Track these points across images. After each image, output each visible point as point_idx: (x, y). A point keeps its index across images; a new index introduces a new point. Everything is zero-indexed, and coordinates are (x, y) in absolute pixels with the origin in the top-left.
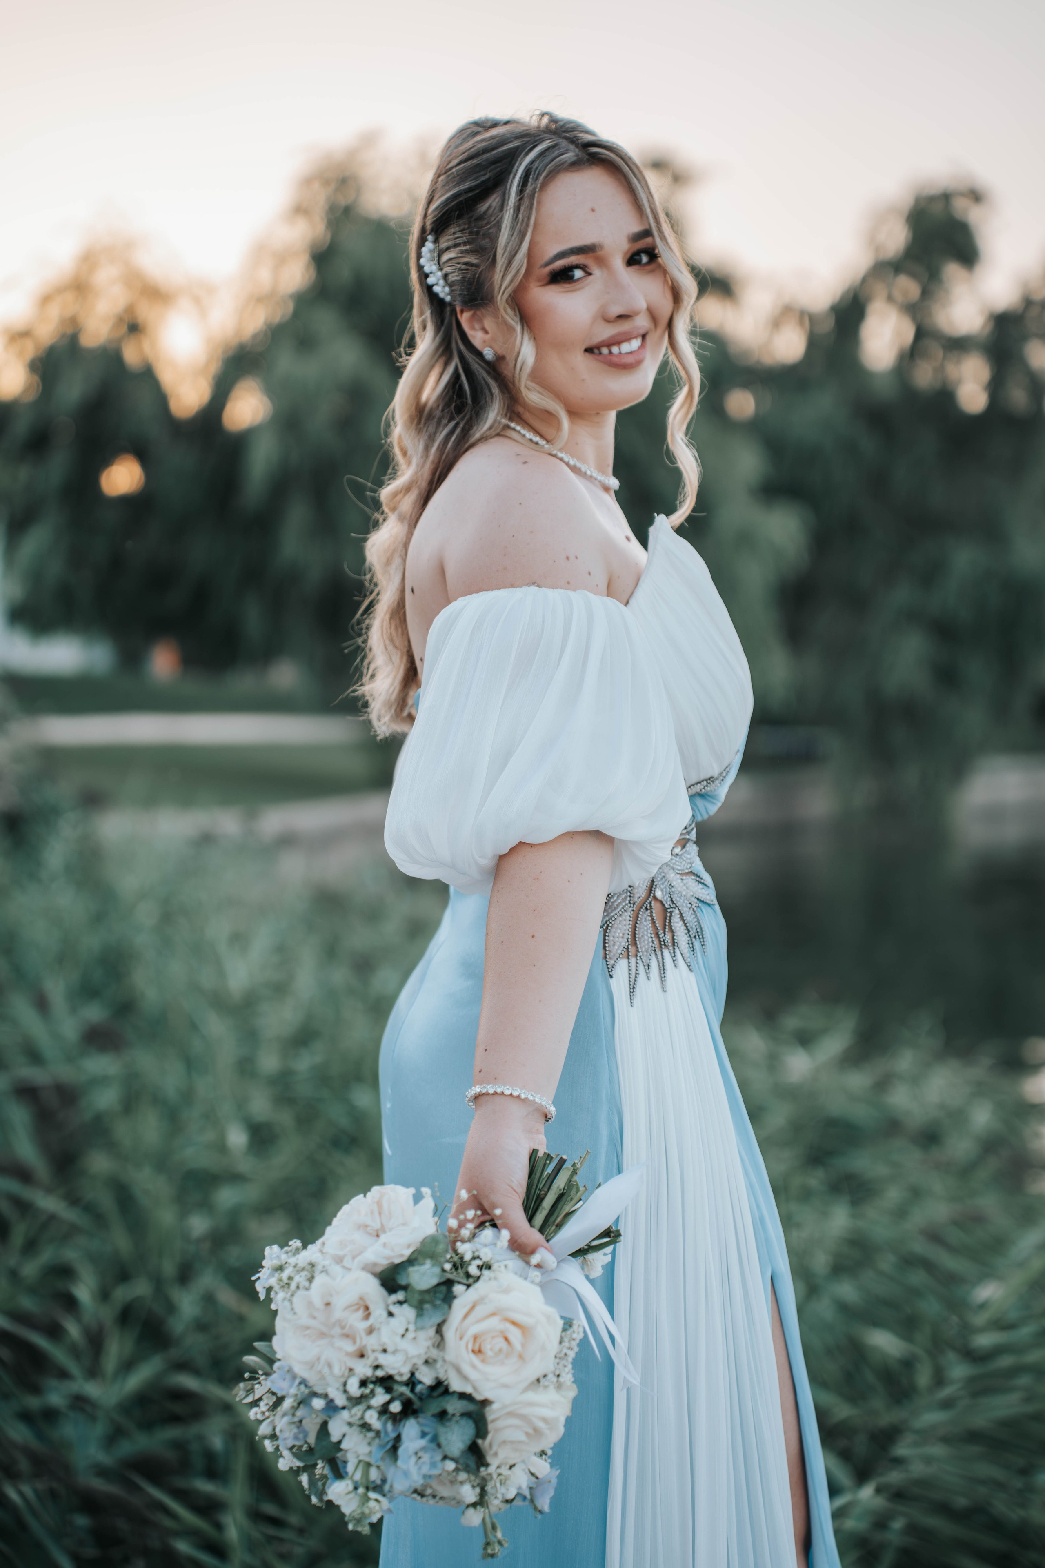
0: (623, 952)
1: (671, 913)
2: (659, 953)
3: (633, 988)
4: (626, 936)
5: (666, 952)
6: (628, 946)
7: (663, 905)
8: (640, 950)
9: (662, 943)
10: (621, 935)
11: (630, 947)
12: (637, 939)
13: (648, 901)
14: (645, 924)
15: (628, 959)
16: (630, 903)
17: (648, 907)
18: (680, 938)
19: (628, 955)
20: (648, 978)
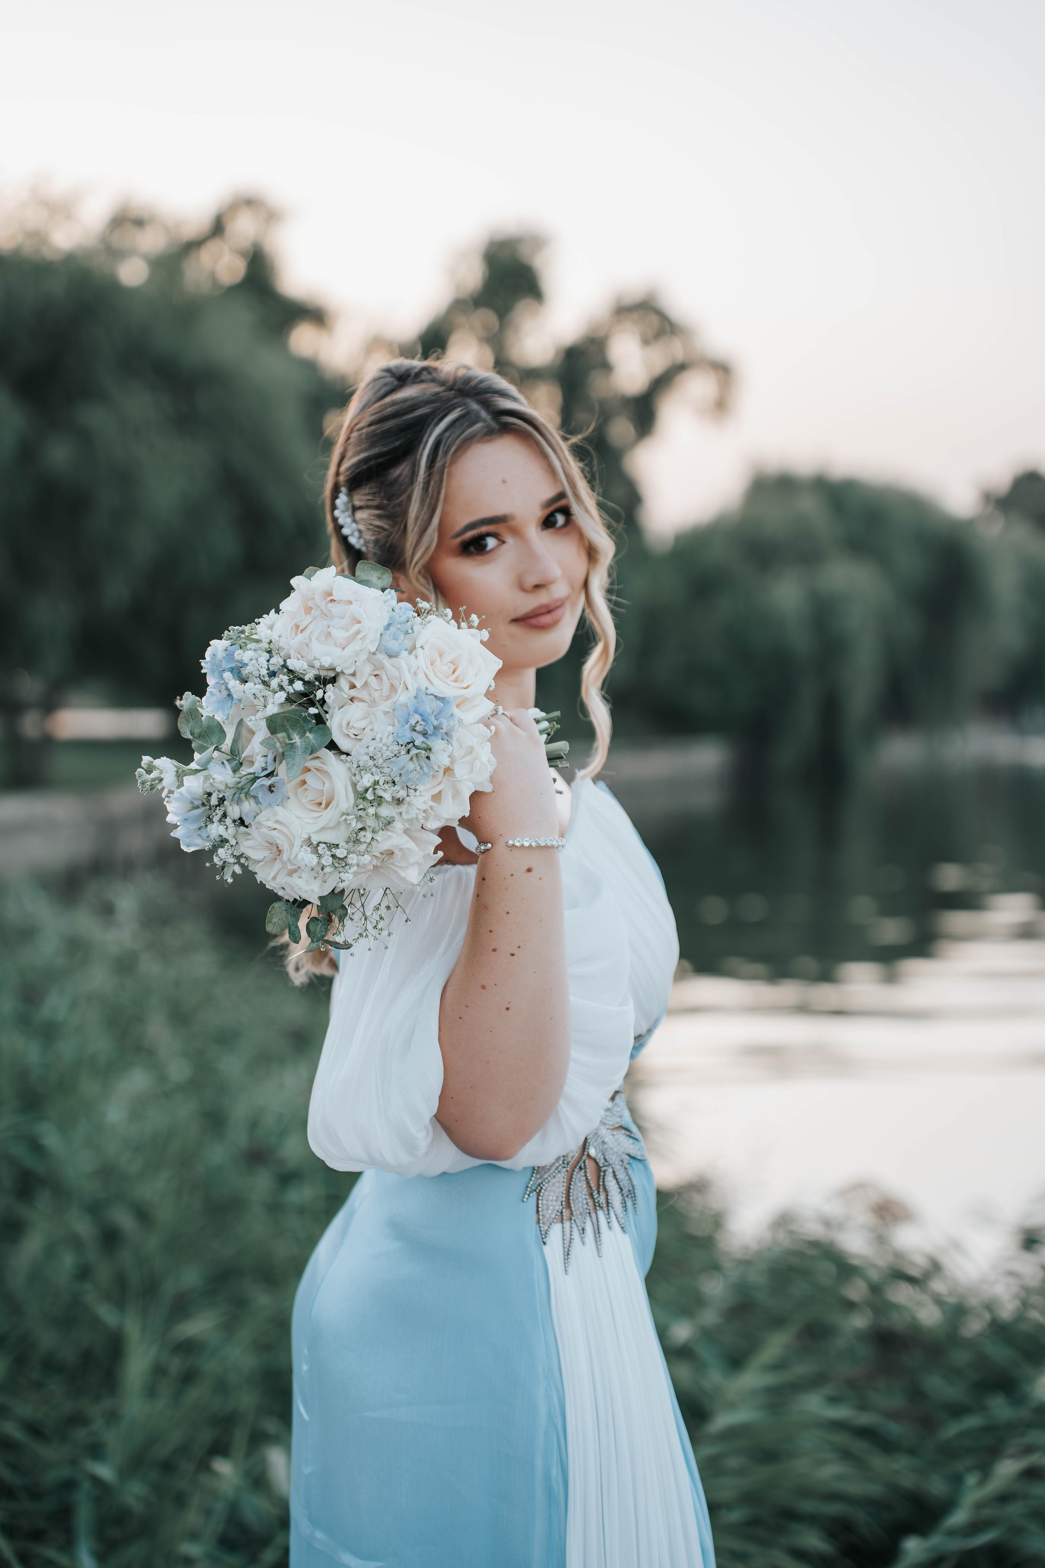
0: (557, 1217)
1: (605, 1171)
2: (593, 1215)
3: (567, 1254)
4: (560, 1199)
5: (601, 1214)
6: (562, 1210)
7: (597, 1163)
8: (574, 1214)
9: (597, 1204)
10: (555, 1198)
11: (564, 1210)
12: (571, 1202)
13: (583, 1160)
14: (579, 1185)
15: (562, 1222)
16: (563, 1163)
17: (583, 1167)
18: (614, 1198)
19: (562, 1219)
20: (583, 1243)
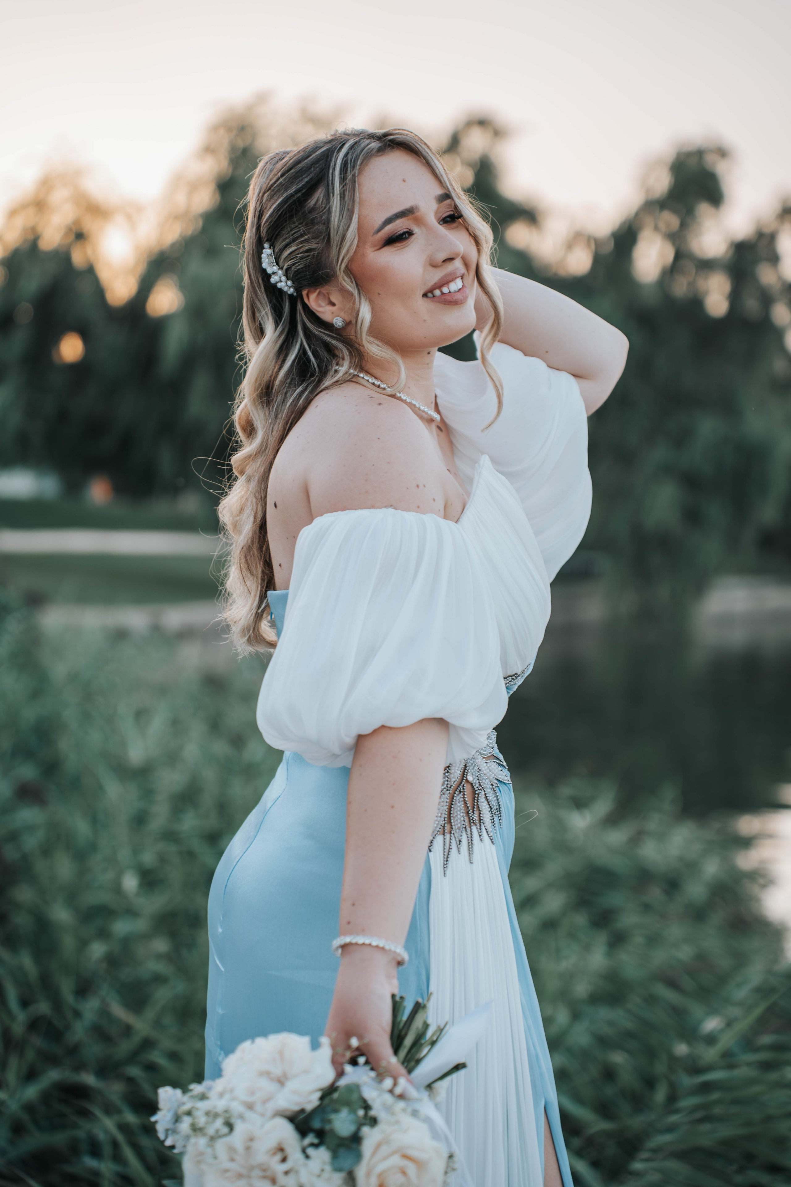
0: (440, 830)
1: (478, 794)
2: (468, 830)
3: (446, 860)
4: (444, 816)
5: (474, 828)
6: (444, 824)
7: (473, 787)
8: (454, 828)
9: (472, 821)
10: (440, 815)
11: (446, 825)
12: (452, 818)
13: (462, 785)
14: (459, 804)
15: (444, 834)
16: (447, 787)
17: (462, 790)
18: (485, 816)
19: (444, 831)
20: (459, 852)
